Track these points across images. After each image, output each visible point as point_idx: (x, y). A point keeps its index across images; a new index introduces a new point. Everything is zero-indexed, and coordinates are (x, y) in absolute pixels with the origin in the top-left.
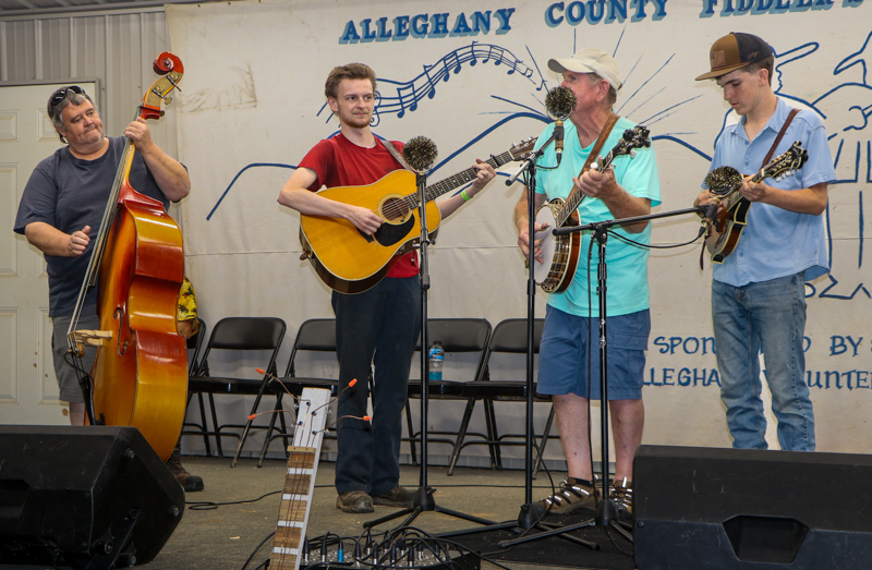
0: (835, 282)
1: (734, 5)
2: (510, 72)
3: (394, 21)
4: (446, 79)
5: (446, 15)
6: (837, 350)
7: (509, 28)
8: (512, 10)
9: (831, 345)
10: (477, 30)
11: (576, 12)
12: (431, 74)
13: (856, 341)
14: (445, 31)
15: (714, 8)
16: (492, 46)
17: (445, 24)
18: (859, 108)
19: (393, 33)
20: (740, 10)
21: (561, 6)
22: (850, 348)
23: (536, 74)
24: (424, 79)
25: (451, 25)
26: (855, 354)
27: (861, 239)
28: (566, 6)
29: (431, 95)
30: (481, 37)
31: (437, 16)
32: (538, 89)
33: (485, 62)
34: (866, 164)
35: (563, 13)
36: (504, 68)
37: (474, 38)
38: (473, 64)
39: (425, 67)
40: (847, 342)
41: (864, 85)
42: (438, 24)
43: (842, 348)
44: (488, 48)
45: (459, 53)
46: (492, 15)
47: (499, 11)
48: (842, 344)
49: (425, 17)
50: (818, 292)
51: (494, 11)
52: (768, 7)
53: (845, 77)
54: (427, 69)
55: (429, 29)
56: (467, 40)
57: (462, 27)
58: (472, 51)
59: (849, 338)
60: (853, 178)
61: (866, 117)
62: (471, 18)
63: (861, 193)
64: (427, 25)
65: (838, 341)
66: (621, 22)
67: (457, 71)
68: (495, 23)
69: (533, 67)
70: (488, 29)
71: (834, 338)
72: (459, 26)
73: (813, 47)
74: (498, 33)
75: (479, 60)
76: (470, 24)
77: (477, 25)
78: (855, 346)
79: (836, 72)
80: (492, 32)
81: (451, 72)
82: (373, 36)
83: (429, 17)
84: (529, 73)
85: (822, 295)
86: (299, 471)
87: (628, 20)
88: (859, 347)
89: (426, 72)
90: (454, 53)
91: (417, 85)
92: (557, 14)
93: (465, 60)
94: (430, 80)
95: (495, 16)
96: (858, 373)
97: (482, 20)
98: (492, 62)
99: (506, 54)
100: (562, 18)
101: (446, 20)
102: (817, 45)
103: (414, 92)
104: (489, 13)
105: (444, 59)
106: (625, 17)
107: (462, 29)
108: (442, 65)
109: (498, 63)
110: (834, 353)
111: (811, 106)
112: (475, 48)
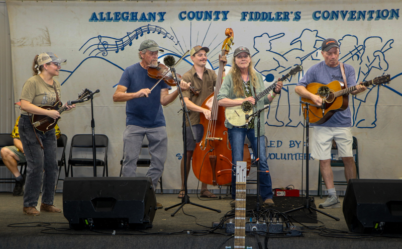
0: (291, 121)
1: (253, 17)
2: (164, 37)
3: (114, 14)
4: (137, 38)
5: (137, 13)
6: (292, 146)
7: (164, 20)
8: (165, 13)
9: (290, 144)
10: (150, 20)
11: (191, 15)
12: (130, 36)
13: (298, 143)
14: (136, 19)
15: (246, 18)
16: (156, 27)
17: (136, 16)
18: (299, 58)
19: (113, 19)
20: (255, 19)
21: (185, 13)
22: (296, 145)
23: (175, 38)
24: (127, 38)
25: (139, 17)
26: (298, 147)
27: (300, 106)
28: (187, 13)
29: (130, 44)
30: (151, 23)
31: (133, 13)
32: (176, 44)
33: (153, 32)
35: (186, 15)
36: (162, 35)
37: (149, 23)
38: (148, 33)
39: (127, 33)
40: (295, 143)
41: (301, 50)
42: (133, 16)
43: (293, 145)
44: (155, 27)
45: (142, 28)
46: (156, 14)
47: (159, 13)
48: (294, 144)
49: (128, 13)
50: (285, 125)
51: (157, 13)
52: (266, 19)
53: (294, 46)
54: (128, 34)
55: (129, 18)
56: (146, 23)
57: (143, 18)
58: (148, 28)
59: (296, 141)
61: (302, 61)
62: (147, 15)
64: (128, 16)
65: (292, 143)
66: (209, 20)
67: (141, 36)
68: (158, 17)
69: (173, 35)
70: (155, 20)
71: (291, 141)
72: (142, 17)
73: (283, 34)
74: (159, 21)
75: (151, 32)
76: (147, 17)
77: (150, 18)
78: (298, 144)
79: (291, 44)
80: (156, 21)
81: (139, 36)
82: (105, 19)
83: (129, 13)
84: (172, 38)
85: (286, 126)
87: (212, 20)
88: (300, 145)
89: (128, 35)
90: (140, 28)
91: (124, 40)
92: (183, 15)
93: (145, 31)
94: (130, 38)
95: (157, 15)
96: (299, 154)
97: (152, 16)
98: (156, 33)
99: (162, 30)
100: (185, 18)
101: (136, 15)
102: (284, 34)
103: (123, 43)
104: (155, 13)
105: (136, 30)
106: (211, 19)
107: (144, 19)
108: (135, 33)
109: (159, 33)
110: (291, 147)
111: (282, 56)
112: (149, 27)
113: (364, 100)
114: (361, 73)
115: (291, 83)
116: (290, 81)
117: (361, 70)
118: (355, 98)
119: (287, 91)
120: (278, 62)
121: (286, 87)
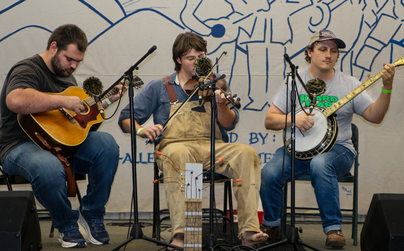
0: (252, 101)
6: (253, 141)
9: (250, 138)
13: (264, 136)
22: (261, 140)
26: (264, 143)
27: (267, 76)
34: (270, 32)
40: (259, 136)
43: (256, 140)
48: (256, 138)
50: (243, 107)
59: (260, 134)
60: (263, 40)
61: (270, 4)
63: (267, 49)
65: (254, 136)
71: (251, 134)
78: (264, 139)
85: (245, 109)
86: (194, 213)
88: (266, 139)
96: (265, 155)
110: (252, 143)
113: (368, 68)
114: (364, 24)
115: (252, 39)
116: (250, 36)
117: (364, 20)
118: (355, 64)
119: (246, 52)
120: (231, 5)
121: (244, 47)
